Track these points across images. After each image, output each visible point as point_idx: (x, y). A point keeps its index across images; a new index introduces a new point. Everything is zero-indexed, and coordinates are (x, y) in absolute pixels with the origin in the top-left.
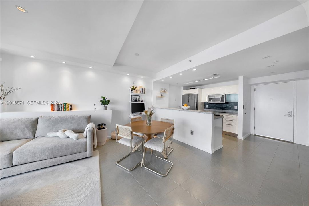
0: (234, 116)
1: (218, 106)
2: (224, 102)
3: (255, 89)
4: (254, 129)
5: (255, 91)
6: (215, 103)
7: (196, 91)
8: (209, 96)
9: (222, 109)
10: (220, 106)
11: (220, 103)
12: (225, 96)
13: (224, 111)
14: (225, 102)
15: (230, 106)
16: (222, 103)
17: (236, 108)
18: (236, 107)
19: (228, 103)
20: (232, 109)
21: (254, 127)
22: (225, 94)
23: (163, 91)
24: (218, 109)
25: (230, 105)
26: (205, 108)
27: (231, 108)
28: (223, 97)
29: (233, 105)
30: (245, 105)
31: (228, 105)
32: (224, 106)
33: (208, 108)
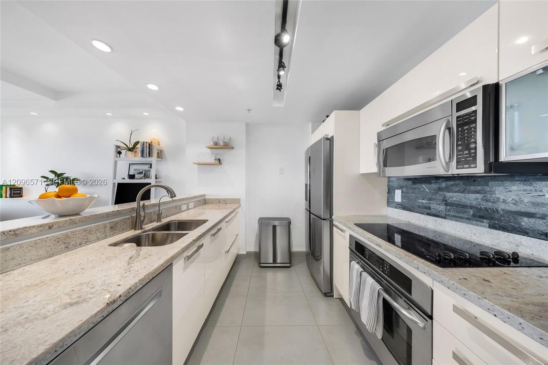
1: (454, 196)
6: (437, 179)
7: (328, 127)
8: (381, 137)
26: (389, 205)
33: (403, 206)
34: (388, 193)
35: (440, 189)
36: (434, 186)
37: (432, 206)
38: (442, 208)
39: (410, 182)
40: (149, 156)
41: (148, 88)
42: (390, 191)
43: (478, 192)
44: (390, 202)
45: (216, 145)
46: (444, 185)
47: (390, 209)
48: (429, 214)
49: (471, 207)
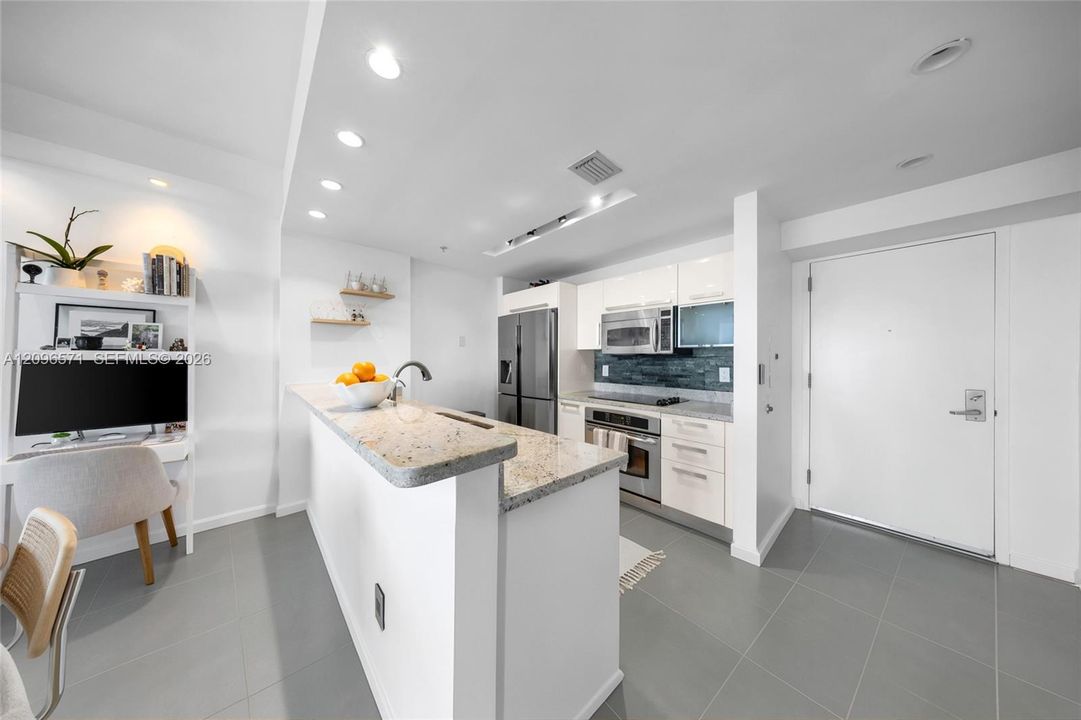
0: (715, 426)
1: (647, 368)
2: (668, 348)
3: (810, 279)
4: (809, 482)
5: (810, 289)
6: (637, 356)
7: (547, 296)
8: (605, 319)
9: (667, 386)
10: (657, 369)
11: (653, 352)
12: (671, 317)
13: (672, 392)
14: (676, 349)
15: (698, 366)
16: (660, 352)
17: (728, 381)
18: (724, 375)
19: (688, 353)
20: (707, 381)
21: (809, 472)
22: (676, 308)
23: (355, 286)
24: (649, 384)
25: (698, 361)
26: (596, 379)
27: (701, 378)
28: (665, 323)
29: (712, 363)
30: (765, 363)
31: (689, 363)
32: (674, 367)
33: (609, 380)
34: (596, 367)
35: (639, 364)
36: (635, 361)
37: (634, 377)
38: (640, 377)
39: (616, 358)
40: (179, 293)
41: (322, 187)
42: (598, 367)
43: (660, 365)
44: (598, 377)
45: (362, 290)
46: (641, 360)
47: (597, 384)
48: (631, 384)
49: (657, 375)
